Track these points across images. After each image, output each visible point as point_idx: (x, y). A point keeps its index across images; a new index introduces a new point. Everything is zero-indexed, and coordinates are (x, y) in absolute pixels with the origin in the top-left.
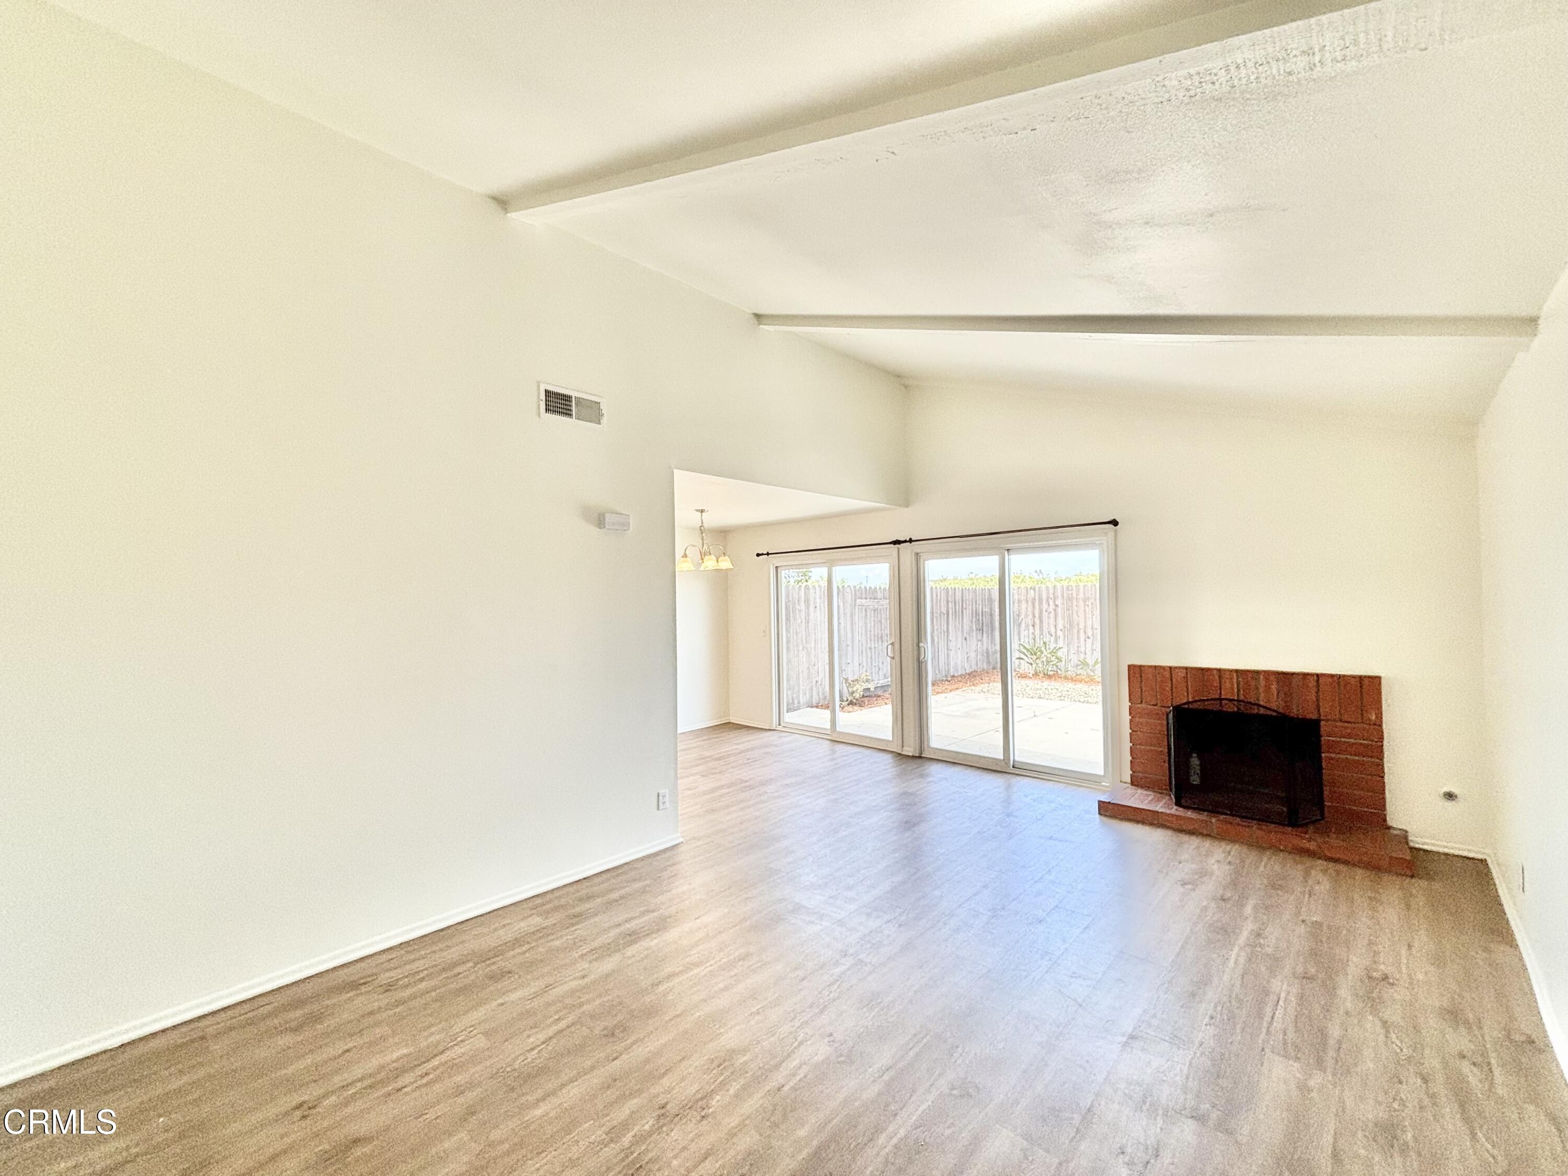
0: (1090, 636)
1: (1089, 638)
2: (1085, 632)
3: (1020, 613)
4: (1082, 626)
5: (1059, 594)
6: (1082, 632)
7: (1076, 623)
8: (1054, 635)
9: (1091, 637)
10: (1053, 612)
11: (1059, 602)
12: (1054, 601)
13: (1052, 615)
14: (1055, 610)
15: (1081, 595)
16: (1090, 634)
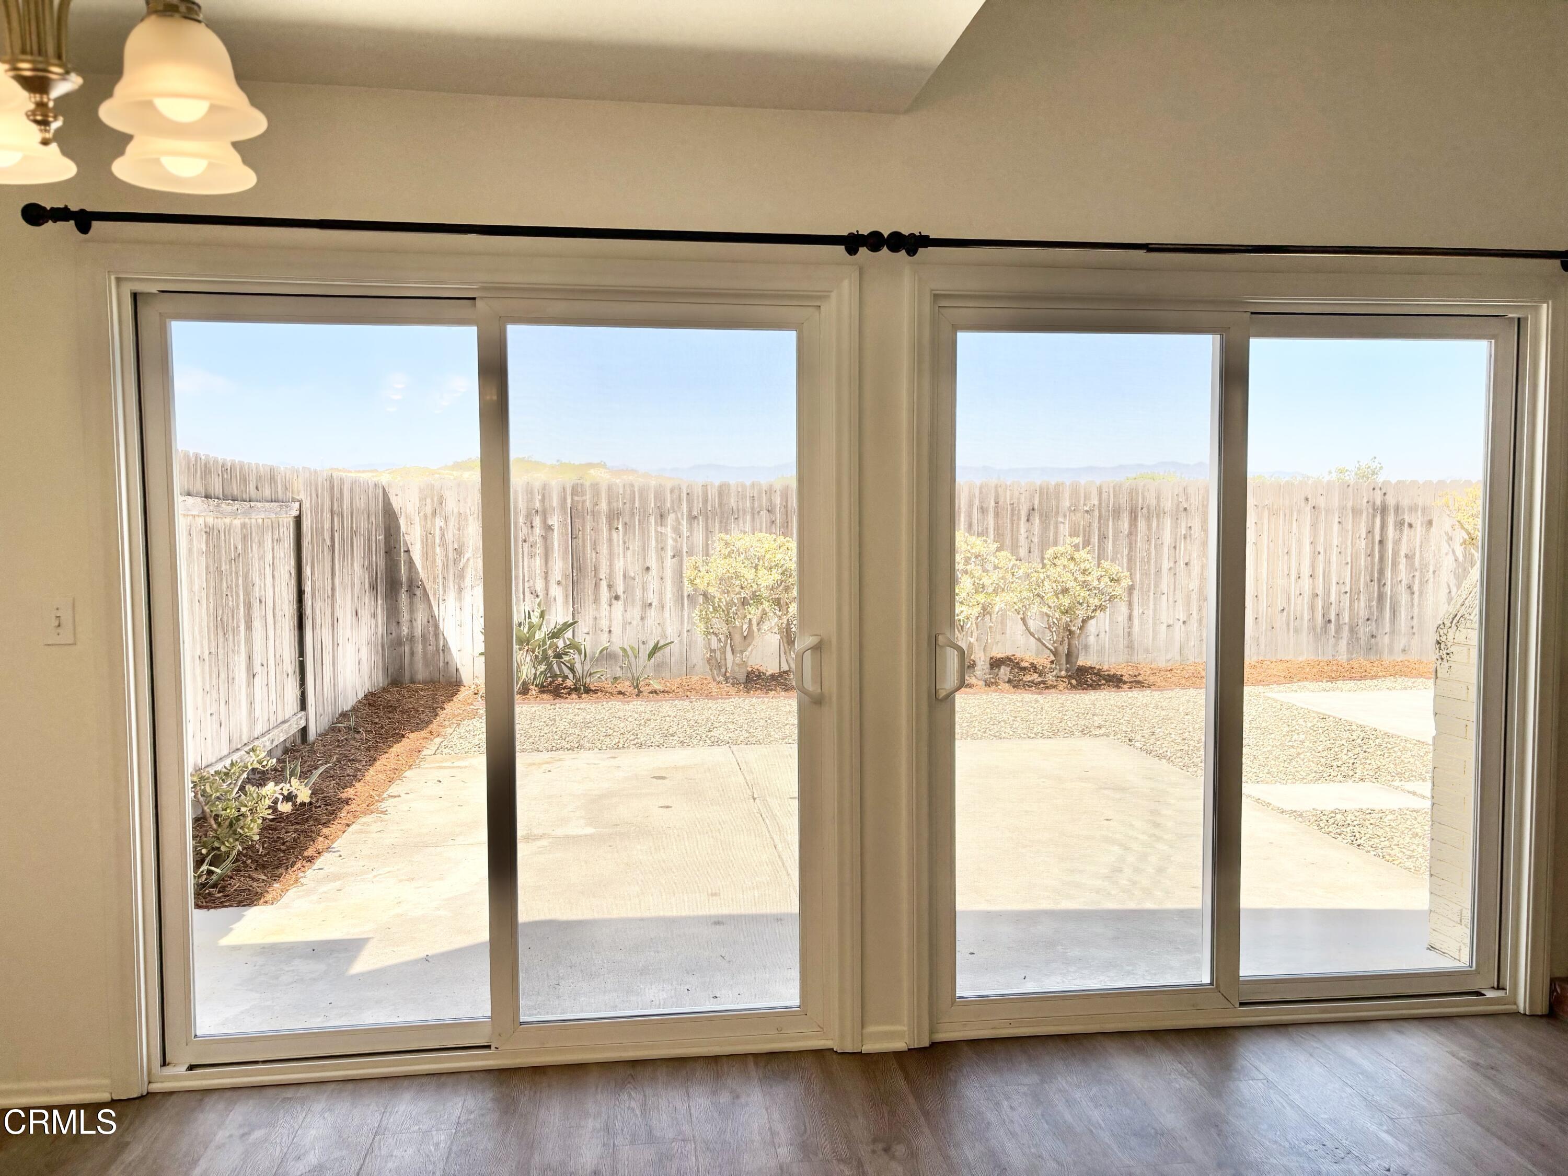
0: (620, 592)
1: (617, 598)
2: (610, 586)
3: (462, 545)
4: (603, 572)
5: (555, 502)
6: (604, 584)
7: (590, 567)
8: (541, 595)
9: (622, 596)
10: (539, 541)
11: (554, 521)
12: (544, 521)
13: (539, 550)
14: (545, 538)
15: (604, 505)
16: (620, 590)
